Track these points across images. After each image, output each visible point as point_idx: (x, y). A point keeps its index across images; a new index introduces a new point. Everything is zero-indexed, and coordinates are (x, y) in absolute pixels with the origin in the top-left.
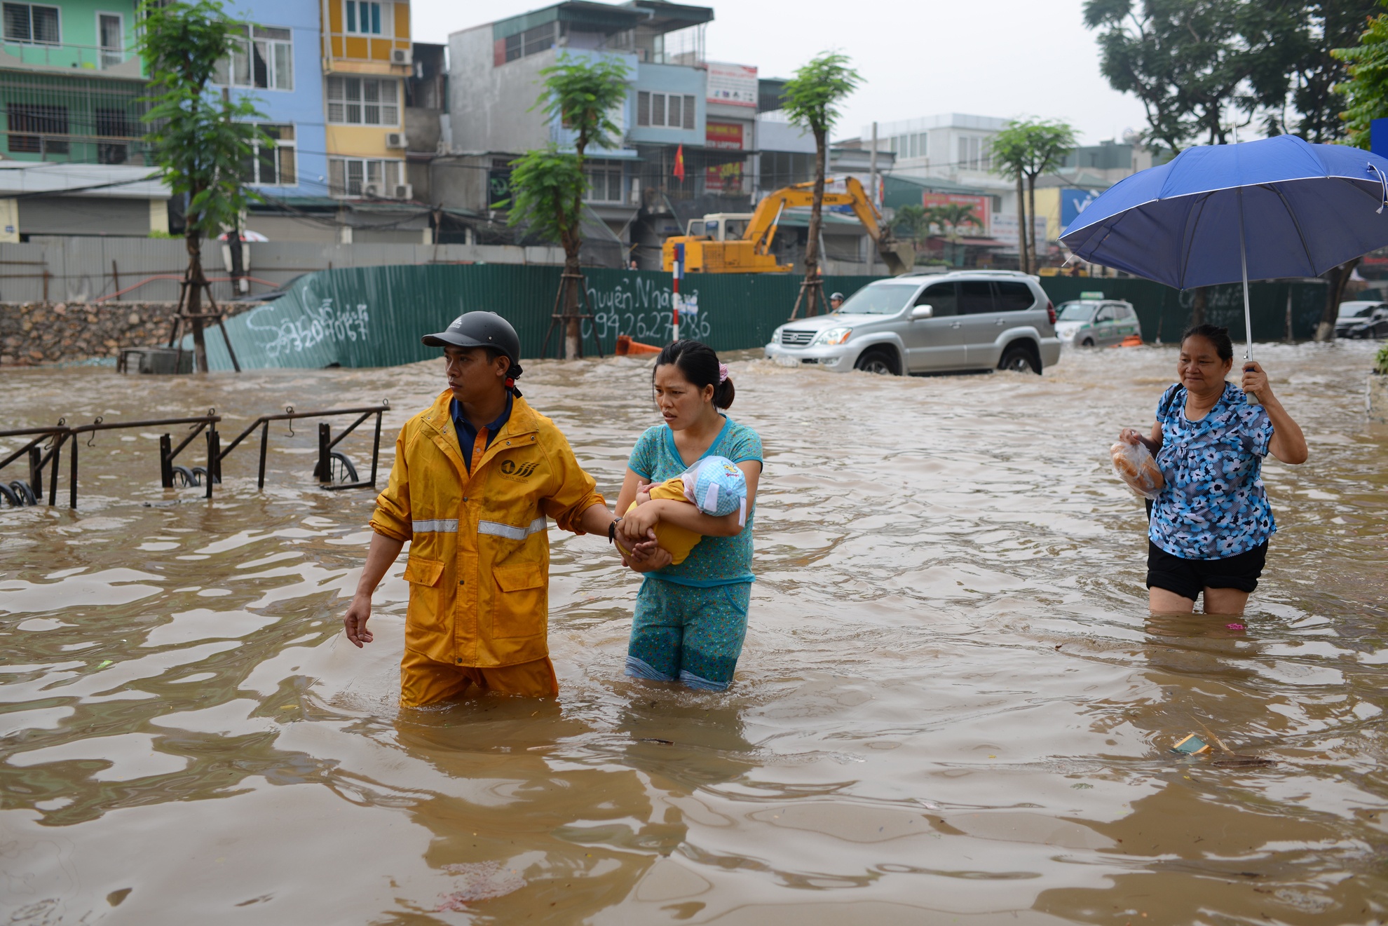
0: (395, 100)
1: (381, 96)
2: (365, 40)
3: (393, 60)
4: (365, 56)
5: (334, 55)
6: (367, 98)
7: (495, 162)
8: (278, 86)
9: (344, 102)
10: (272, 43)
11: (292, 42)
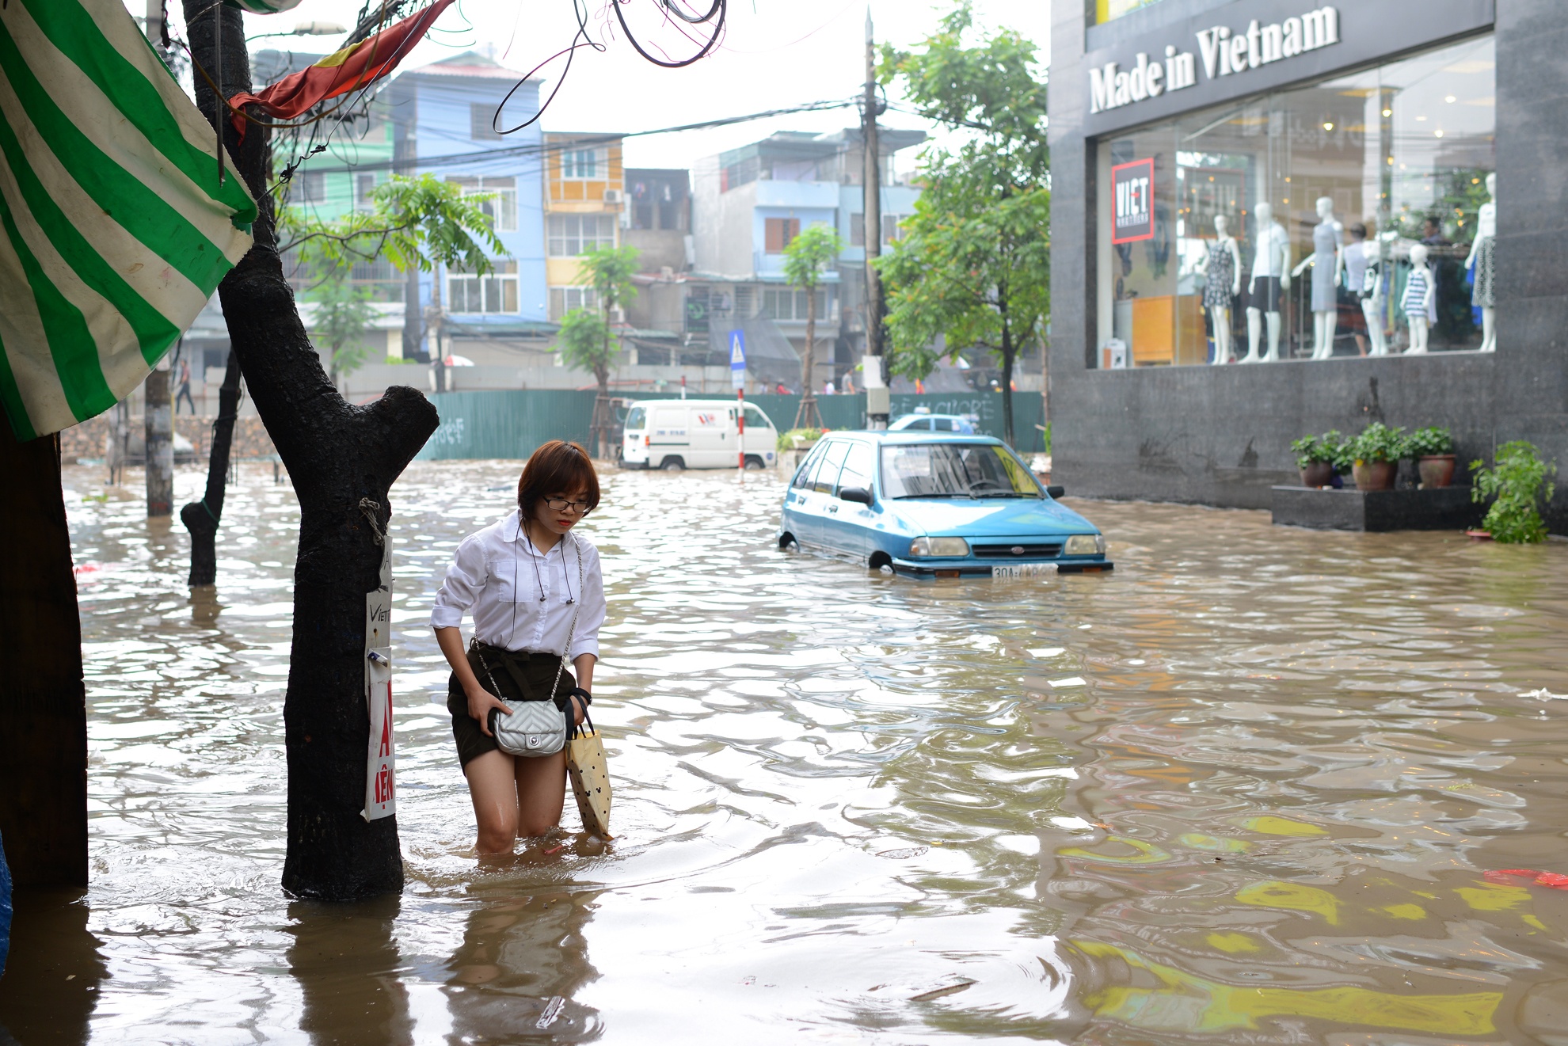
0: (611, 234)
1: (598, 231)
2: (580, 184)
3: (605, 200)
4: (581, 198)
5: (553, 198)
6: (585, 233)
7: (694, 288)
8: (503, 227)
9: (564, 238)
10: (499, 190)
11: (516, 189)
